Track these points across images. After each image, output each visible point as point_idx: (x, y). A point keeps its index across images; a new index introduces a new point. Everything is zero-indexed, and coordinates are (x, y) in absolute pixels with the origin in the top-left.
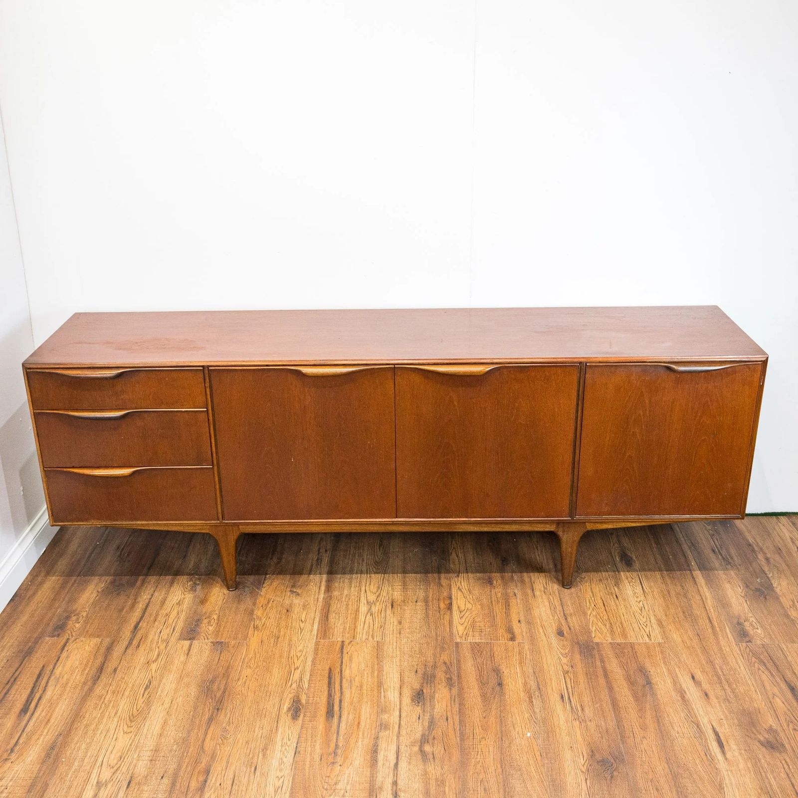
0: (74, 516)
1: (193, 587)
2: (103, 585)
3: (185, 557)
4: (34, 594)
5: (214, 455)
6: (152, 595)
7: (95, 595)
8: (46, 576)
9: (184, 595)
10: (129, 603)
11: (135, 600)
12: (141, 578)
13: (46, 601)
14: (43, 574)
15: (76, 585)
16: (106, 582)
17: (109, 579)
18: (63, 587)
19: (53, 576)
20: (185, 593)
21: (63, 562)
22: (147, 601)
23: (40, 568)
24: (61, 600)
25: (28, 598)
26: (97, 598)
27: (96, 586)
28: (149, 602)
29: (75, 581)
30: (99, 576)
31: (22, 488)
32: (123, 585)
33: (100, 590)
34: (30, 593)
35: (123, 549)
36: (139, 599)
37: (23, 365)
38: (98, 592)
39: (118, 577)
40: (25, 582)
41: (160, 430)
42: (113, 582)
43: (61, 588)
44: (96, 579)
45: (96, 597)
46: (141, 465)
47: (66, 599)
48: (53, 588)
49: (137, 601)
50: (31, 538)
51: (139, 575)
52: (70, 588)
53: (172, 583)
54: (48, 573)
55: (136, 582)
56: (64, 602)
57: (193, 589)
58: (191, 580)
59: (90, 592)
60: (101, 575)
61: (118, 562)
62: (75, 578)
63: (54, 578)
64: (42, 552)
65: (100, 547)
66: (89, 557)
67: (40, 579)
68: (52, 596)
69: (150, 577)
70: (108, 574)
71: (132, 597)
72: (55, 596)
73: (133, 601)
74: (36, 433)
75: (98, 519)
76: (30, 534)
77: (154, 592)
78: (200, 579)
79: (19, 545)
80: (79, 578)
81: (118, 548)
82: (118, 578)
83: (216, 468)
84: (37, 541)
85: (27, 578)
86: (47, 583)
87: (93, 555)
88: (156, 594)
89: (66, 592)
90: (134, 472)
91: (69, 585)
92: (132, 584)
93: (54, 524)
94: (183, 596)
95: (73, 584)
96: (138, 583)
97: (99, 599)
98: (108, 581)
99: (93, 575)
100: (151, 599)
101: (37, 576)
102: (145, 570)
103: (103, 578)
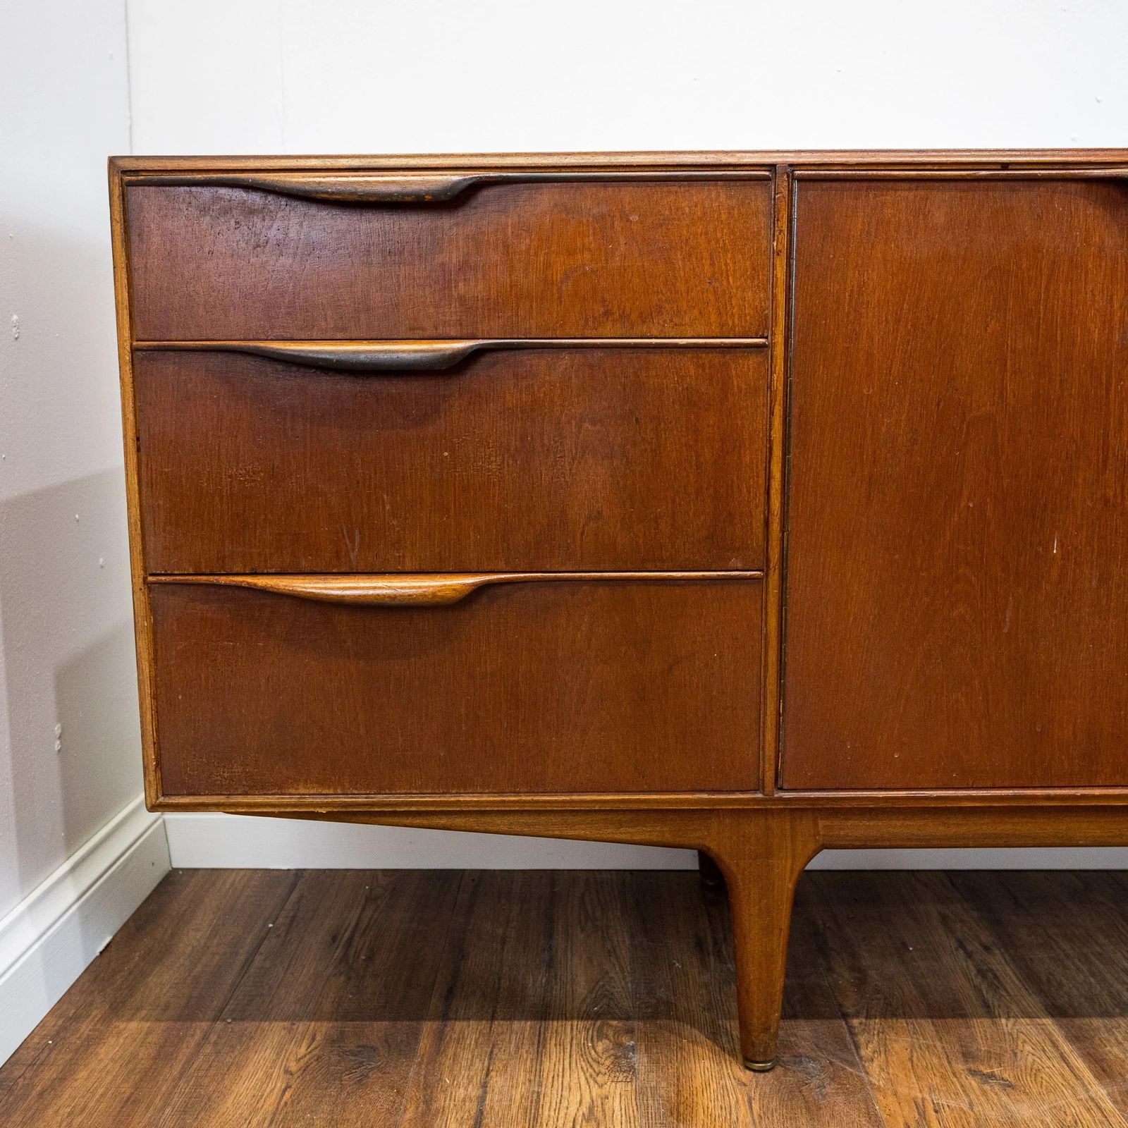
0: (238, 769)
1: (616, 1058)
2: (303, 1050)
3: (550, 964)
4: (62, 1079)
5: (775, 526)
6: (484, 1086)
7: (280, 1085)
8: (106, 1020)
9: (601, 1086)
10: (408, 1116)
11: (428, 1103)
12: (428, 1027)
13: (103, 1106)
14: (96, 1013)
15: (208, 1049)
16: (314, 1039)
17: (323, 1029)
18: (164, 1054)
19: (130, 1020)
20: (599, 1079)
21: (166, 978)
22: (472, 1107)
23: (92, 992)
24: (158, 1102)
25: (41, 1094)
26: (288, 1095)
27: (278, 1054)
28: (481, 1112)
29: (205, 1037)
30: (284, 1020)
31: (57, 729)
32: (374, 1049)
33: (293, 1067)
34: (48, 1075)
35: (350, 940)
36: (441, 1101)
37: (112, 160)
38: (287, 1071)
39: (350, 1024)
40: (36, 1040)
41: (587, 425)
42: (334, 1041)
43: (155, 1058)
44: (275, 1031)
45: (285, 1091)
46: (502, 566)
47: (177, 1100)
48: (134, 1056)
49: (435, 1106)
50: (69, 894)
51: (421, 1018)
52: (189, 1062)
53: (540, 1045)
54: (117, 1010)
55: (417, 1042)
56: (168, 1110)
57: (621, 1064)
58: (601, 1035)
59: (260, 1074)
60: (293, 1018)
61: (342, 978)
62: (205, 1025)
63: (133, 1025)
64: (101, 948)
65: (279, 936)
66: (248, 962)
67: (85, 1028)
68: (127, 1089)
69: (458, 1025)
70: (315, 1016)
71: (411, 1091)
72: (137, 1087)
73: (422, 1107)
74: (131, 434)
75: (322, 783)
76: (69, 880)
77: (487, 1075)
78: (630, 1032)
79: (31, 908)
80: (219, 1025)
81: (334, 939)
82: (350, 1026)
83: (774, 578)
84: (90, 905)
85: (42, 1025)
86: (112, 1041)
87: (258, 958)
88: (497, 1081)
89: (175, 1073)
90: (480, 589)
91: (185, 1051)
92: (405, 1048)
93: (161, 799)
94: (596, 1090)
95: (200, 1046)
96: (425, 1044)
97: (295, 1101)
98: (318, 1038)
99: (266, 1016)
100: (482, 1099)
101: (77, 1018)
102: (435, 1002)
103: (301, 1026)
